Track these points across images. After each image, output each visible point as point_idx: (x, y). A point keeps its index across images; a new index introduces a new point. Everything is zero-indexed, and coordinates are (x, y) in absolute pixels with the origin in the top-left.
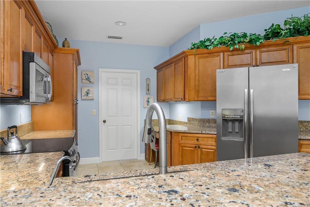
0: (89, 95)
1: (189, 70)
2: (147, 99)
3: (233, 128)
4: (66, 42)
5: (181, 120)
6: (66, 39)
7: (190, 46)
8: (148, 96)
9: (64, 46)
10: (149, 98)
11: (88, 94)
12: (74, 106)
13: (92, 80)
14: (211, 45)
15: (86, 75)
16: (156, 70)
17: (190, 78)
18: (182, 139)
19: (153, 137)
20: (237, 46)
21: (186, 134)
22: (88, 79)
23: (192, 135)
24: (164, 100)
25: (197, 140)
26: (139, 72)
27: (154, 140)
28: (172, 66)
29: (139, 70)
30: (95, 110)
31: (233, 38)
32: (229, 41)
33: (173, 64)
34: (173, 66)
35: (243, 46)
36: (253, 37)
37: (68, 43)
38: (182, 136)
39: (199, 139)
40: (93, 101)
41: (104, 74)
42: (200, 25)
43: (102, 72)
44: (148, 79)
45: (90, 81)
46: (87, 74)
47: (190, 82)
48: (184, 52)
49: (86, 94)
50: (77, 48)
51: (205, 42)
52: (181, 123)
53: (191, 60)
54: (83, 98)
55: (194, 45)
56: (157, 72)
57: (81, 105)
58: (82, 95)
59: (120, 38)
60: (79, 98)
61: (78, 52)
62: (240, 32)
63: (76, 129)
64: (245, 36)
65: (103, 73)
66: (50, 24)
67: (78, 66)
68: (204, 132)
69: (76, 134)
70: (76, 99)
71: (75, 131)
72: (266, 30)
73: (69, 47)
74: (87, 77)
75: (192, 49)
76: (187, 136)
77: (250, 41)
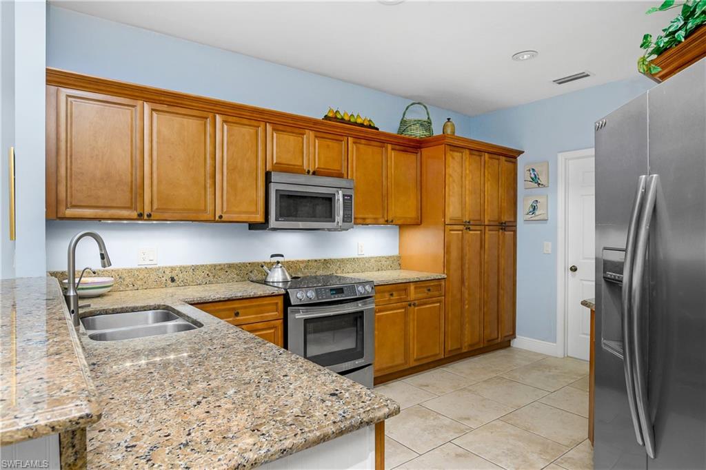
0: (537, 213)
4: (449, 124)
11: (534, 209)
13: (543, 180)
15: (531, 172)
22: (535, 179)
40: (546, 223)
45: (539, 182)
46: (533, 169)
49: (531, 209)
74: (533, 176)
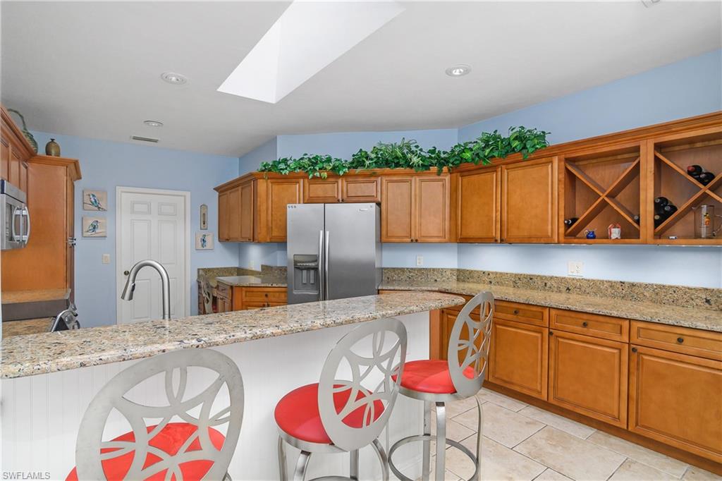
0: (97, 231)
1: (258, 199)
2: (200, 237)
3: (308, 278)
4: (53, 145)
5: (253, 269)
6: (53, 140)
7: (260, 167)
8: (204, 232)
9: (48, 152)
10: (205, 236)
11: (94, 228)
12: (68, 249)
13: (103, 205)
14: (286, 169)
15: (91, 197)
16: (218, 193)
17: (260, 211)
18: (246, 296)
19: (209, 294)
20: (317, 174)
21: (252, 289)
22: (96, 204)
23: (259, 289)
24: (228, 240)
25: (266, 296)
26: (188, 194)
27: (211, 300)
28: (238, 190)
29: (188, 191)
30: (108, 255)
31: (314, 161)
32: (309, 166)
33: (240, 188)
34: (240, 190)
35: (325, 174)
36: (337, 163)
37: (57, 147)
38: (246, 292)
39: (268, 294)
40: (105, 239)
41: (125, 197)
42: (276, 138)
43: (122, 192)
44: (204, 207)
45: (100, 206)
46: (93, 196)
47: (260, 215)
48: (251, 175)
49: (91, 228)
50: (74, 158)
51: (279, 163)
52: (253, 273)
53: (262, 185)
54: (85, 234)
55: (265, 166)
56: (219, 196)
57: (82, 247)
58: (84, 230)
59: (156, 141)
60: (77, 234)
61: (76, 163)
62: (323, 154)
63: (72, 287)
64: (329, 160)
65: (123, 194)
66: (21, 114)
67: (75, 181)
68: (274, 285)
69: (72, 294)
70: (73, 239)
71: (70, 291)
72: (354, 155)
73: (58, 154)
74: (93, 201)
75: (263, 171)
76: (252, 292)
77: (334, 168)
